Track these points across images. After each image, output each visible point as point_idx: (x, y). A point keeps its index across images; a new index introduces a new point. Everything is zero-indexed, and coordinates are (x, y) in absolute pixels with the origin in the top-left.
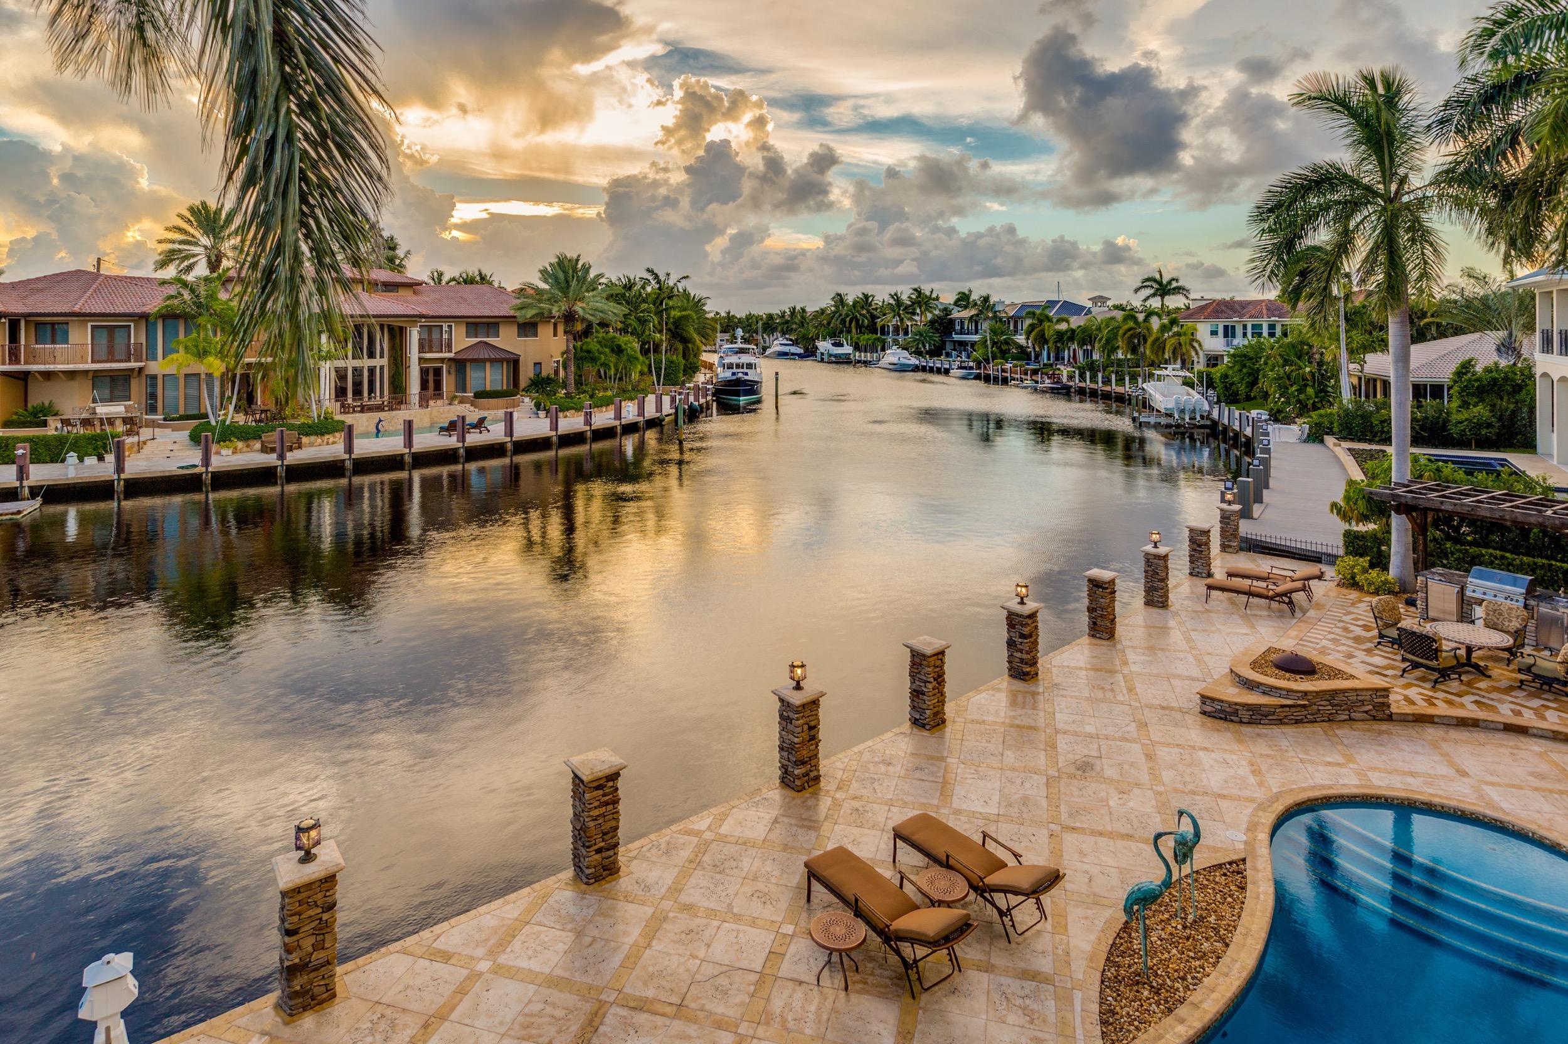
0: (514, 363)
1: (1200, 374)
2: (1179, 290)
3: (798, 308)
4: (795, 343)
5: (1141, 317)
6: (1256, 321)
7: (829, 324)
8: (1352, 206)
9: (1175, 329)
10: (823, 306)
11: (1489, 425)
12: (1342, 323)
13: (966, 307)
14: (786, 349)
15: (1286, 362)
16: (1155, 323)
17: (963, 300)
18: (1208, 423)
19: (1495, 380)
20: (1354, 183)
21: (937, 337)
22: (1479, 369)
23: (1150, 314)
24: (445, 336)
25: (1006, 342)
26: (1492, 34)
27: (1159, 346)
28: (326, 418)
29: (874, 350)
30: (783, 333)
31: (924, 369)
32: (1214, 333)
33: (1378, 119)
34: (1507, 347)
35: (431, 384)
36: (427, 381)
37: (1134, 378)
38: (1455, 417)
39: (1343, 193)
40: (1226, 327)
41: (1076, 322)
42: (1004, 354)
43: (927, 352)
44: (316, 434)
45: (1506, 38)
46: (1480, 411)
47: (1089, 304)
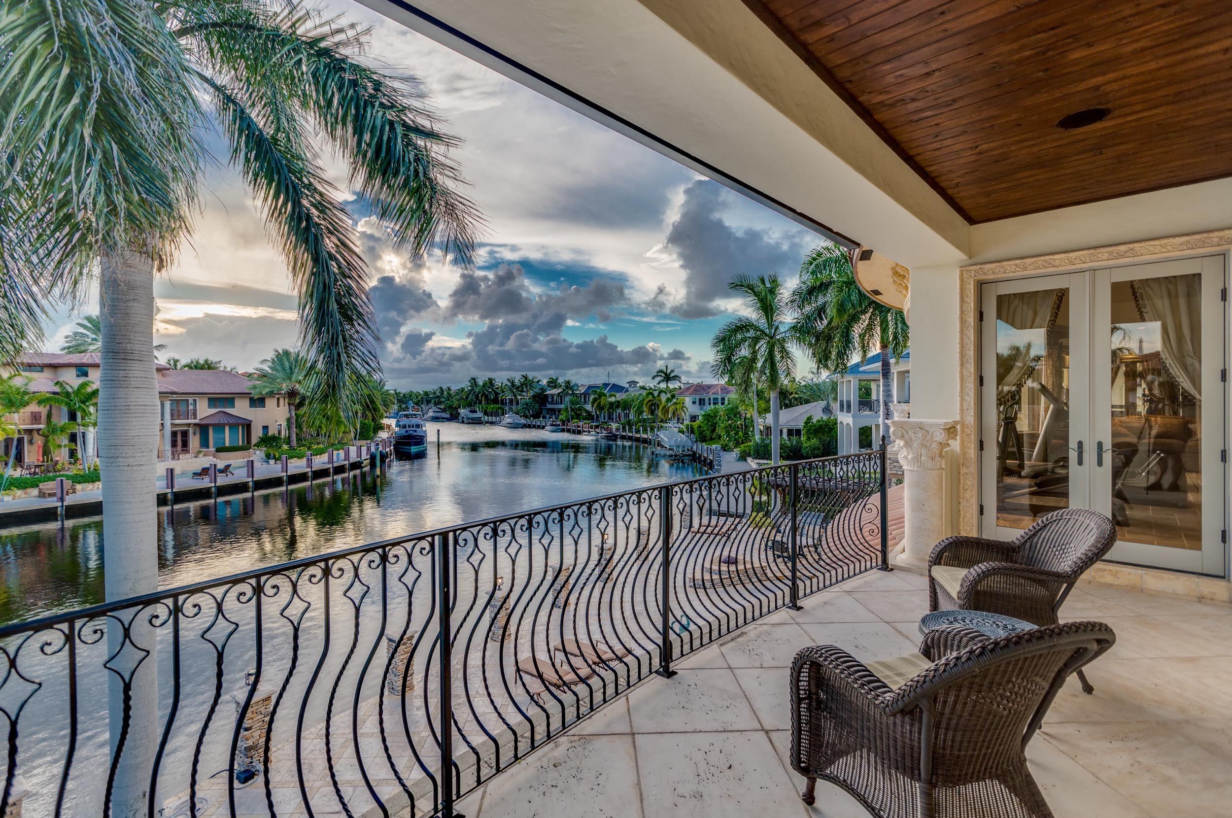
0: (248, 426)
1: (687, 425)
2: (676, 378)
3: (444, 387)
4: (444, 410)
5: (656, 393)
6: (715, 396)
7: (467, 397)
8: (756, 340)
9: (674, 400)
10: (463, 386)
11: (819, 449)
12: (755, 397)
13: (555, 387)
14: (438, 415)
15: (729, 418)
16: (664, 397)
17: (553, 383)
18: (690, 453)
19: (821, 425)
20: (756, 329)
21: (537, 406)
22: (814, 421)
23: (661, 392)
24: (191, 407)
25: (579, 409)
26: (811, 264)
27: (666, 410)
28: (95, 470)
29: (497, 415)
30: (436, 404)
31: (529, 426)
32: (694, 403)
33: (766, 298)
34: (827, 410)
35: (179, 442)
36: (176, 441)
37: (652, 429)
38: (805, 445)
39: (752, 333)
40: (700, 399)
41: (620, 396)
42: (578, 417)
43: (531, 416)
44: (89, 482)
45: (817, 266)
46: (814, 441)
47: (627, 386)
